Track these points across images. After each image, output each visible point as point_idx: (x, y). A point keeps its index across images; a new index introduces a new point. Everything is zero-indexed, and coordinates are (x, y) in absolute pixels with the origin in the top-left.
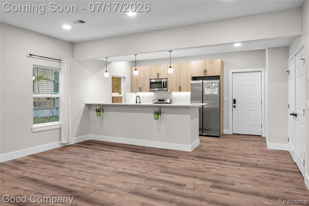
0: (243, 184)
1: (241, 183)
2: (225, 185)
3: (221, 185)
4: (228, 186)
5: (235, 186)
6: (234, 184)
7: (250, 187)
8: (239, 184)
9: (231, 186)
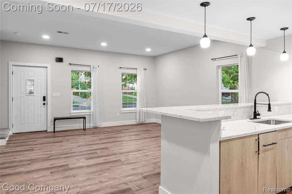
0: (43, 176)
1: (45, 176)
2: (58, 170)
3: (61, 169)
4: (55, 170)
5: (50, 172)
6: (51, 173)
7: (35, 175)
8: (46, 174)
9: (53, 170)
